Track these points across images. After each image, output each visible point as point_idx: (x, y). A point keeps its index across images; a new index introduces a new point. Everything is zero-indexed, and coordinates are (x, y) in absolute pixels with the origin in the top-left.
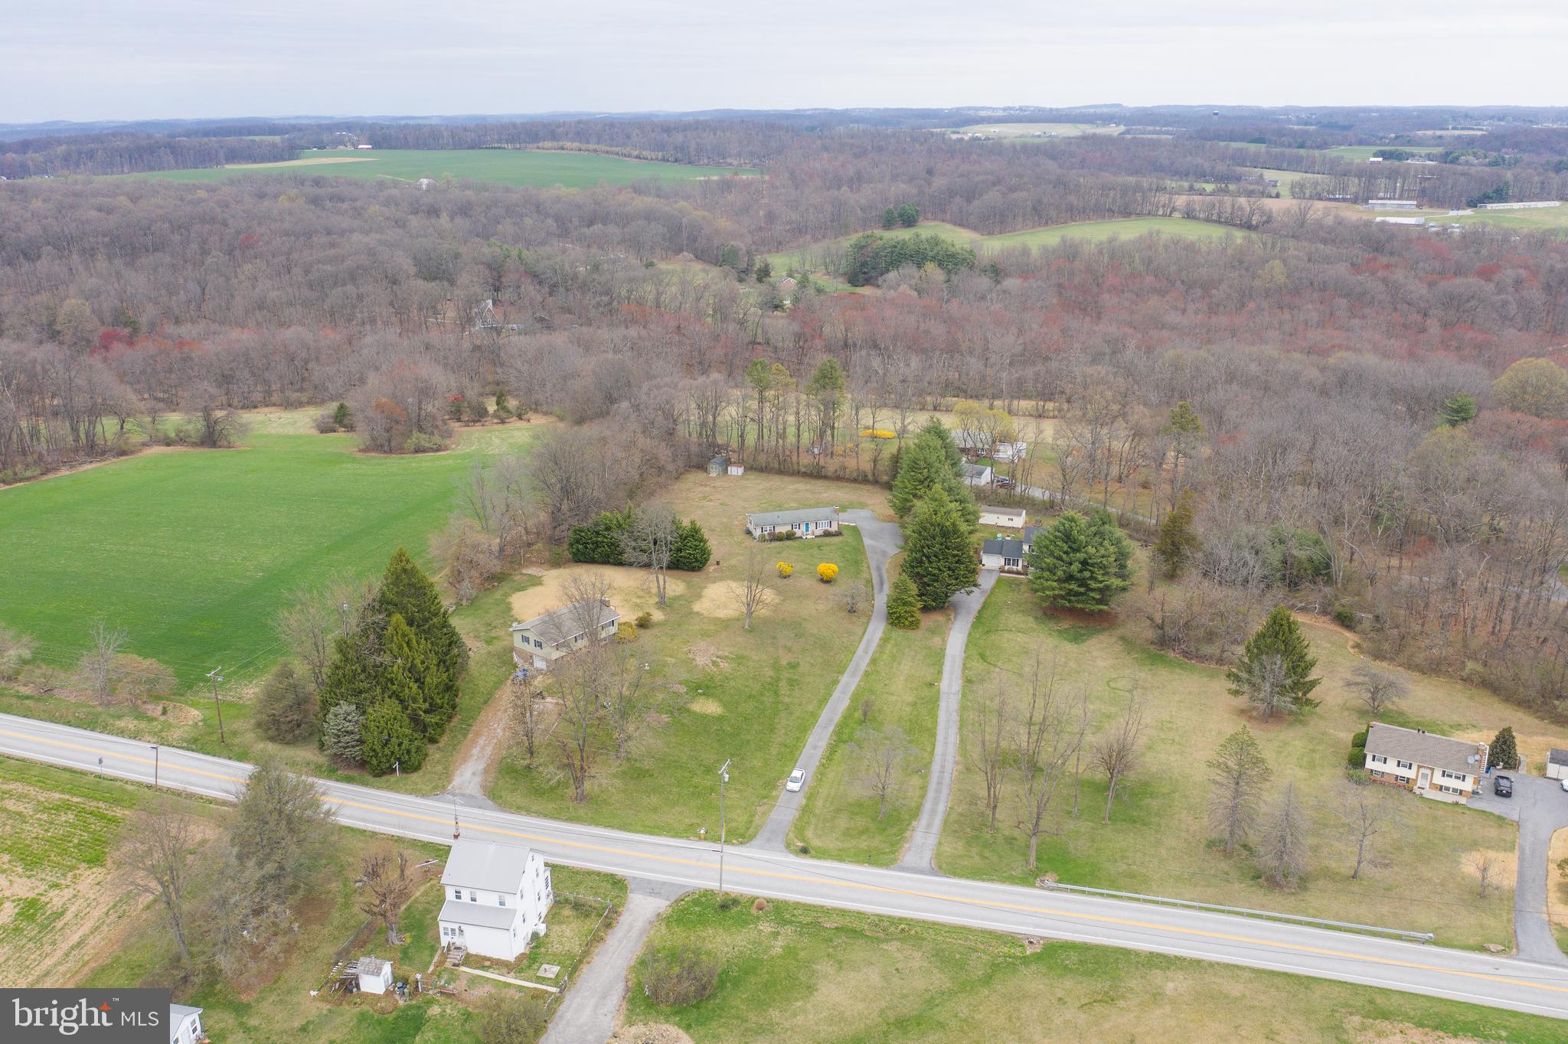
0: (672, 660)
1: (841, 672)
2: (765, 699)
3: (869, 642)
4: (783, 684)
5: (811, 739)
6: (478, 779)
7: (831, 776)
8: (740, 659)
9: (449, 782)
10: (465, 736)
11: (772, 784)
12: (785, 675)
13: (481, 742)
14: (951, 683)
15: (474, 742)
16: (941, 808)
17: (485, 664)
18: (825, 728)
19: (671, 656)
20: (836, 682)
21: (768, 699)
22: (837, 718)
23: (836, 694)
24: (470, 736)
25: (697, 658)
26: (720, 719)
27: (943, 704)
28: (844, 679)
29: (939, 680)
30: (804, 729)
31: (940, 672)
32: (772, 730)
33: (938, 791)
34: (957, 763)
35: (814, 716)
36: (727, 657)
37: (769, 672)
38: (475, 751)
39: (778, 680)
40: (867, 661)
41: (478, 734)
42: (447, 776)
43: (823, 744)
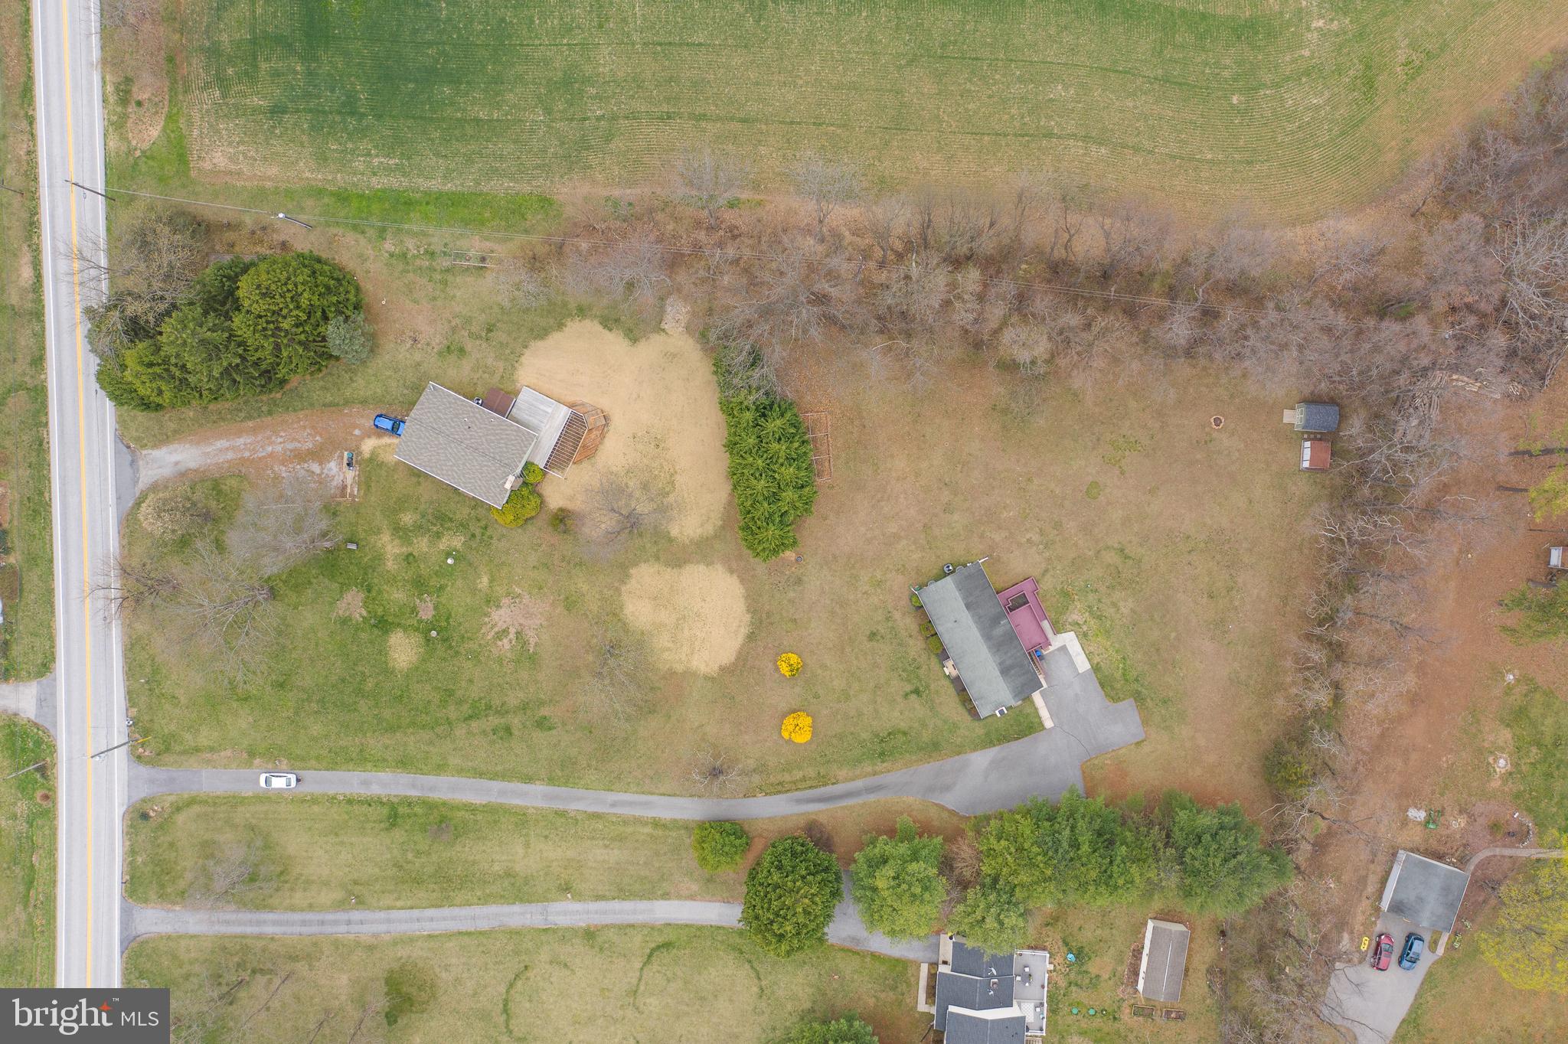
0: (483, 582)
1: (551, 781)
2: (452, 708)
3: (646, 804)
4: (494, 721)
5: (385, 776)
6: (167, 472)
7: (316, 809)
8: (527, 657)
9: (155, 446)
10: (249, 417)
11: (273, 756)
12: (515, 721)
13: (240, 441)
14: (568, 913)
15: (239, 433)
16: (269, 930)
17: (396, 370)
18: (414, 786)
19: (491, 581)
20: (529, 779)
21: (452, 712)
22: (436, 796)
23: (496, 785)
24: (250, 424)
25: (502, 612)
26: (388, 672)
27: (517, 908)
28: (538, 788)
29: (579, 897)
30: (404, 763)
31: (599, 898)
32: (392, 729)
33: (304, 923)
34: (375, 935)
35: (440, 768)
36: (525, 643)
37: (513, 699)
38: (222, 443)
39: (502, 712)
40: (591, 809)
41: (254, 431)
42: (163, 439)
43: (376, 790)
